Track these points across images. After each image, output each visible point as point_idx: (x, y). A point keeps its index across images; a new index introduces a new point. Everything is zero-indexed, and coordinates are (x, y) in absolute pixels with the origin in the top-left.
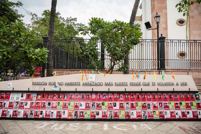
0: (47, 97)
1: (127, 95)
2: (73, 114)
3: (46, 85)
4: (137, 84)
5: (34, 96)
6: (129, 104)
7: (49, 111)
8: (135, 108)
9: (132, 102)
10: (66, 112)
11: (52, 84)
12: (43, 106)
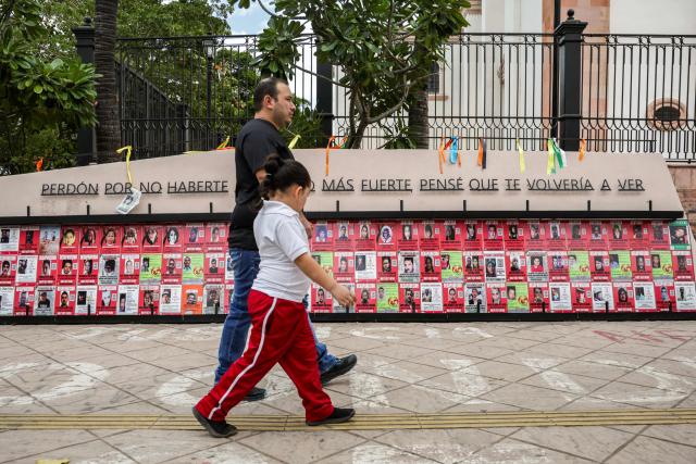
0: (99, 239)
1: (410, 227)
2: (203, 299)
3: (96, 194)
4: (449, 186)
5: (50, 238)
6: (417, 258)
7: (112, 292)
8: (438, 274)
9: (425, 254)
10: (177, 291)
11: (118, 189)
12: (85, 272)
